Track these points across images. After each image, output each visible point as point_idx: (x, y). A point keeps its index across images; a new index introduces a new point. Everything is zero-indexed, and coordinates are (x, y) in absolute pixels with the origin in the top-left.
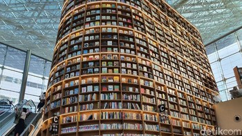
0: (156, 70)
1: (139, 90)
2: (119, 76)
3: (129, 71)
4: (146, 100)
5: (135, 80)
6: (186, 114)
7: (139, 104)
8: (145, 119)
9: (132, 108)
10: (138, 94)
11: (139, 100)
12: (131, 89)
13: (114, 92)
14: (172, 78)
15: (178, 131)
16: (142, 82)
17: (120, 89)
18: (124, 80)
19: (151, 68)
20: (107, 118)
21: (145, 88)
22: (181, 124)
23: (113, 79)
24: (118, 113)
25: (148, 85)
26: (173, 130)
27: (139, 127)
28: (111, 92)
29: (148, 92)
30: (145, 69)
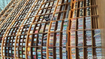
0: (26, 22)
1: (36, 34)
2: (27, 48)
3: (24, 41)
4: (42, 30)
5: (30, 37)
6: (54, 2)
7: (44, 34)
8: (53, 31)
9: (46, 39)
10: (38, 35)
11: (42, 35)
12: (35, 40)
13: (37, 51)
14: (32, 12)
15: (63, 7)
16: (31, 32)
17: (35, 47)
18: (30, 44)
19: (24, 26)
20: (52, 57)
21: (35, 30)
22: (59, 5)
23: (29, 51)
24: (49, 49)
25: (34, 28)
26: (62, 10)
27: (59, 35)
28: (36, 53)
29: (37, 28)
30: (24, 30)
